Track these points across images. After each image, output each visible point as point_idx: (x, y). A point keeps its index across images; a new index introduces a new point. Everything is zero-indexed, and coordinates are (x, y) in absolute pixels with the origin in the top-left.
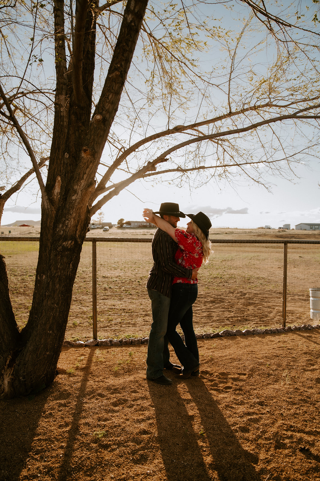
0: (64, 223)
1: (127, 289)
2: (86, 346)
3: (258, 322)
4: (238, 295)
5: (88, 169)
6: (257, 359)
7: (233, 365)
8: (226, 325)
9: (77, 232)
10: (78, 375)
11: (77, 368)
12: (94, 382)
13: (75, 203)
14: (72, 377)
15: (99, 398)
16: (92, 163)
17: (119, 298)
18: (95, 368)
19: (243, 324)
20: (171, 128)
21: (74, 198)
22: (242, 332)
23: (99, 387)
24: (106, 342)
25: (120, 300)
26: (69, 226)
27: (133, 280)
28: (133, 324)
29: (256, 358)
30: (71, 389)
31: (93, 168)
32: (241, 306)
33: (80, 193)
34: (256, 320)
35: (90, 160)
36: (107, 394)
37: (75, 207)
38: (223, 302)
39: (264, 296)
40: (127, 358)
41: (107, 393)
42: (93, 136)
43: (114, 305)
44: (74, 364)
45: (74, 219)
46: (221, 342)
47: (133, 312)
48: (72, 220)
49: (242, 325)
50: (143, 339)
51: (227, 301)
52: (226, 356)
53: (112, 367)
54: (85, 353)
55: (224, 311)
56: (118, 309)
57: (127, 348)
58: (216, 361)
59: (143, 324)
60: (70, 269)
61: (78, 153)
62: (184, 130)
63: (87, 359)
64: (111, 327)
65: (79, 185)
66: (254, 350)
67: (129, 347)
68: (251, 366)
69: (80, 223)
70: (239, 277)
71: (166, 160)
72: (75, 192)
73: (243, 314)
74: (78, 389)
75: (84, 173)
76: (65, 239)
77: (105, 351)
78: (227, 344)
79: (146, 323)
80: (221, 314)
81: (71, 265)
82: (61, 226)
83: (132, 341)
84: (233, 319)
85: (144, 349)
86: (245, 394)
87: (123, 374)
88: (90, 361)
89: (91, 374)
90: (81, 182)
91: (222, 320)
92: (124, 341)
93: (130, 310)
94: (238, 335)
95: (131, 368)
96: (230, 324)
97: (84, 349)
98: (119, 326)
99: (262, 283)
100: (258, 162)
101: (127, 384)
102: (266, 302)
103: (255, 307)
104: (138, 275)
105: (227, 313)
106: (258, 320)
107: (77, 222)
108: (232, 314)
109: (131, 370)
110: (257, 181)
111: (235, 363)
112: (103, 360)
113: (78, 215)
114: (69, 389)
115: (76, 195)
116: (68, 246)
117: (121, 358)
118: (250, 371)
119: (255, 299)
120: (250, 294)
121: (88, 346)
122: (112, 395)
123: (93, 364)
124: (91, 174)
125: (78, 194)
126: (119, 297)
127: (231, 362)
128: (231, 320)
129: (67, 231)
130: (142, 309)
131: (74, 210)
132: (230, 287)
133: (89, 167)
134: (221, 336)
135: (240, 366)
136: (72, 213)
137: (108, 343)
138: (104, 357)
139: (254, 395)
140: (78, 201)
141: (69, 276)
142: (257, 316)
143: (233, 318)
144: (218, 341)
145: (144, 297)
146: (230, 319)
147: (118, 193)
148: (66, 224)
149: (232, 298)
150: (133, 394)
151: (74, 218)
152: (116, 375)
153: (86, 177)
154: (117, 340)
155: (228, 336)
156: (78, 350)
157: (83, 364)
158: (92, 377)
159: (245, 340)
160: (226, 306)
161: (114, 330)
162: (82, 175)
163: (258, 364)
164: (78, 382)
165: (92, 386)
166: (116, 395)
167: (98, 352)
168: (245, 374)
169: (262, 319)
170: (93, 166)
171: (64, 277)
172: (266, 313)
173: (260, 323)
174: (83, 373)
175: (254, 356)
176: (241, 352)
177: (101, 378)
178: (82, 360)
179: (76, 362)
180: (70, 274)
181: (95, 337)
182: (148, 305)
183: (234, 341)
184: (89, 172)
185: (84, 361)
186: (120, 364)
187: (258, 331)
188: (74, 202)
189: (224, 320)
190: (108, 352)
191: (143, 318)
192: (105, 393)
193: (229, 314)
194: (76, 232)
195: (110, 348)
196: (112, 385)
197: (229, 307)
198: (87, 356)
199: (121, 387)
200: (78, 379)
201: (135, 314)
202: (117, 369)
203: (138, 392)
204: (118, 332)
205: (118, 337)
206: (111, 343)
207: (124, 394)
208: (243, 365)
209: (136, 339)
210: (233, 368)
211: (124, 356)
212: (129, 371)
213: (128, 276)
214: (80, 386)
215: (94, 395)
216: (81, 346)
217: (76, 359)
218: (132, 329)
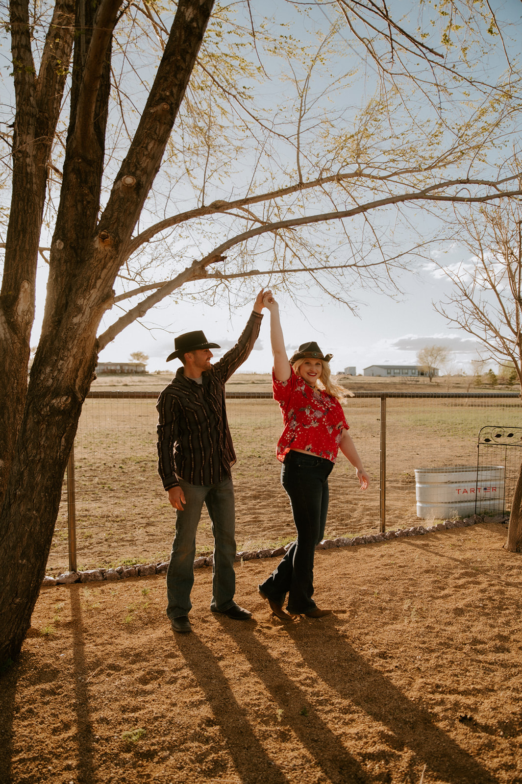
0: (54, 365)
1: (103, 481)
2: (59, 584)
3: (338, 527)
5: (105, 271)
6: (356, 586)
7: (322, 598)
8: (288, 534)
9: (77, 381)
10: (61, 637)
11: (57, 625)
12: (96, 645)
13: (77, 329)
14: (52, 640)
15: (112, 672)
16: (112, 261)
17: (92, 498)
18: (90, 621)
20: (207, 203)
21: (76, 320)
23: (107, 654)
24: (95, 575)
25: (96, 500)
26: (65, 370)
27: (110, 465)
28: (130, 541)
29: (354, 584)
30: (57, 662)
31: (113, 269)
33: (87, 311)
34: (334, 524)
35: (109, 254)
36: (125, 664)
37: (78, 336)
38: (274, 497)
39: (338, 484)
40: (141, 599)
41: (125, 662)
42: (116, 214)
43: (86, 510)
44: (49, 618)
45: (75, 359)
47: (124, 520)
48: (71, 359)
50: (158, 565)
51: (280, 495)
53: (119, 616)
54: (62, 597)
55: (279, 512)
56: (97, 517)
57: (134, 583)
59: (146, 540)
60: (62, 447)
61: (80, 241)
62: (228, 209)
63: (70, 606)
64: (92, 549)
65: (87, 298)
66: (347, 572)
67: (137, 580)
68: (350, 598)
69: (83, 366)
71: (223, 259)
72: (79, 310)
74: (70, 661)
75: (96, 277)
76: (56, 394)
77: (97, 591)
79: (151, 537)
80: (275, 516)
81: (63, 439)
82: (48, 370)
83: (139, 571)
85: (163, 582)
86: (353, 643)
87: (142, 627)
88: (76, 608)
89: (85, 632)
90: (92, 292)
91: (279, 526)
92: (125, 570)
93: (117, 517)
95: (153, 615)
97: (58, 589)
98: (106, 546)
100: (344, 266)
101: (155, 644)
102: (342, 494)
104: (117, 456)
105: (285, 514)
106: (338, 523)
107: (78, 363)
109: (155, 620)
110: (338, 297)
112: (101, 606)
113: (81, 350)
114: (53, 662)
115: (80, 316)
116: (61, 406)
117: (130, 600)
118: (351, 605)
121: (62, 584)
122: (134, 666)
123: (84, 615)
124: (109, 279)
125: (83, 314)
126: (93, 496)
129: (60, 378)
130: (139, 514)
131: (76, 342)
132: (277, 471)
133: (107, 267)
135: (333, 599)
136: (72, 348)
137: (98, 576)
138: (100, 601)
139: (368, 643)
140: (83, 325)
141: (60, 458)
142: (334, 518)
145: (136, 494)
146: (291, 524)
147: (145, 312)
148: (59, 367)
150: (171, 660)
151: (74, 356)
152: (130, 629)
153: (101, 285)
154: (113, 570)
156: (46, 593)
157: (66, 617)
158: (89, 638)
159: (327, 556)
160: (280, 503)
161: (99, 554)
162: (93, 281)
163: (360, 594)
164: (66, 649)
165: (93, 653)
166: (141, 663)
167: (86, 593)
168: (344, 612)
169: (343, 522)
170: (114, 266)
171: (51, 461)
172: (347, 512)
173: (342, 529)
174: (70, 632)
175: (350, 581)
176: (328, 577)
177: (105, 637)
178: (62, 609)
179: (52, 614)
180: (60, 456)
181: (73, 567)
182: (146, 507)
184: (106, 275)
185: (66, 611)
186: (131, 611)
187: (345, 542)
188: (76, 327)
189: (283, 526)
190: (103, 591)
191: (145, 530)
192: (122, 662)
194: (75, 381)
195: (103, 585)
196: (129, 648)
197: (285, 504)
198: (69, 601)
199: (146, 650)
200: (64, 643)
201: (129, 523)
202: (129, 619)
203: (177, 656)
204: (107, 556)
205: (110, 564)
206: (103, 576)
207: (155, 661)
208: (338, 597)
209: (147, 567)
210: (324, 603)
211: (135, 597)
212: (151, 622)
213: (100, 459)
214: (72, 655)
215: (101, 668)
216: (50, 585)
217: (50, 608)
218: (130, 549)
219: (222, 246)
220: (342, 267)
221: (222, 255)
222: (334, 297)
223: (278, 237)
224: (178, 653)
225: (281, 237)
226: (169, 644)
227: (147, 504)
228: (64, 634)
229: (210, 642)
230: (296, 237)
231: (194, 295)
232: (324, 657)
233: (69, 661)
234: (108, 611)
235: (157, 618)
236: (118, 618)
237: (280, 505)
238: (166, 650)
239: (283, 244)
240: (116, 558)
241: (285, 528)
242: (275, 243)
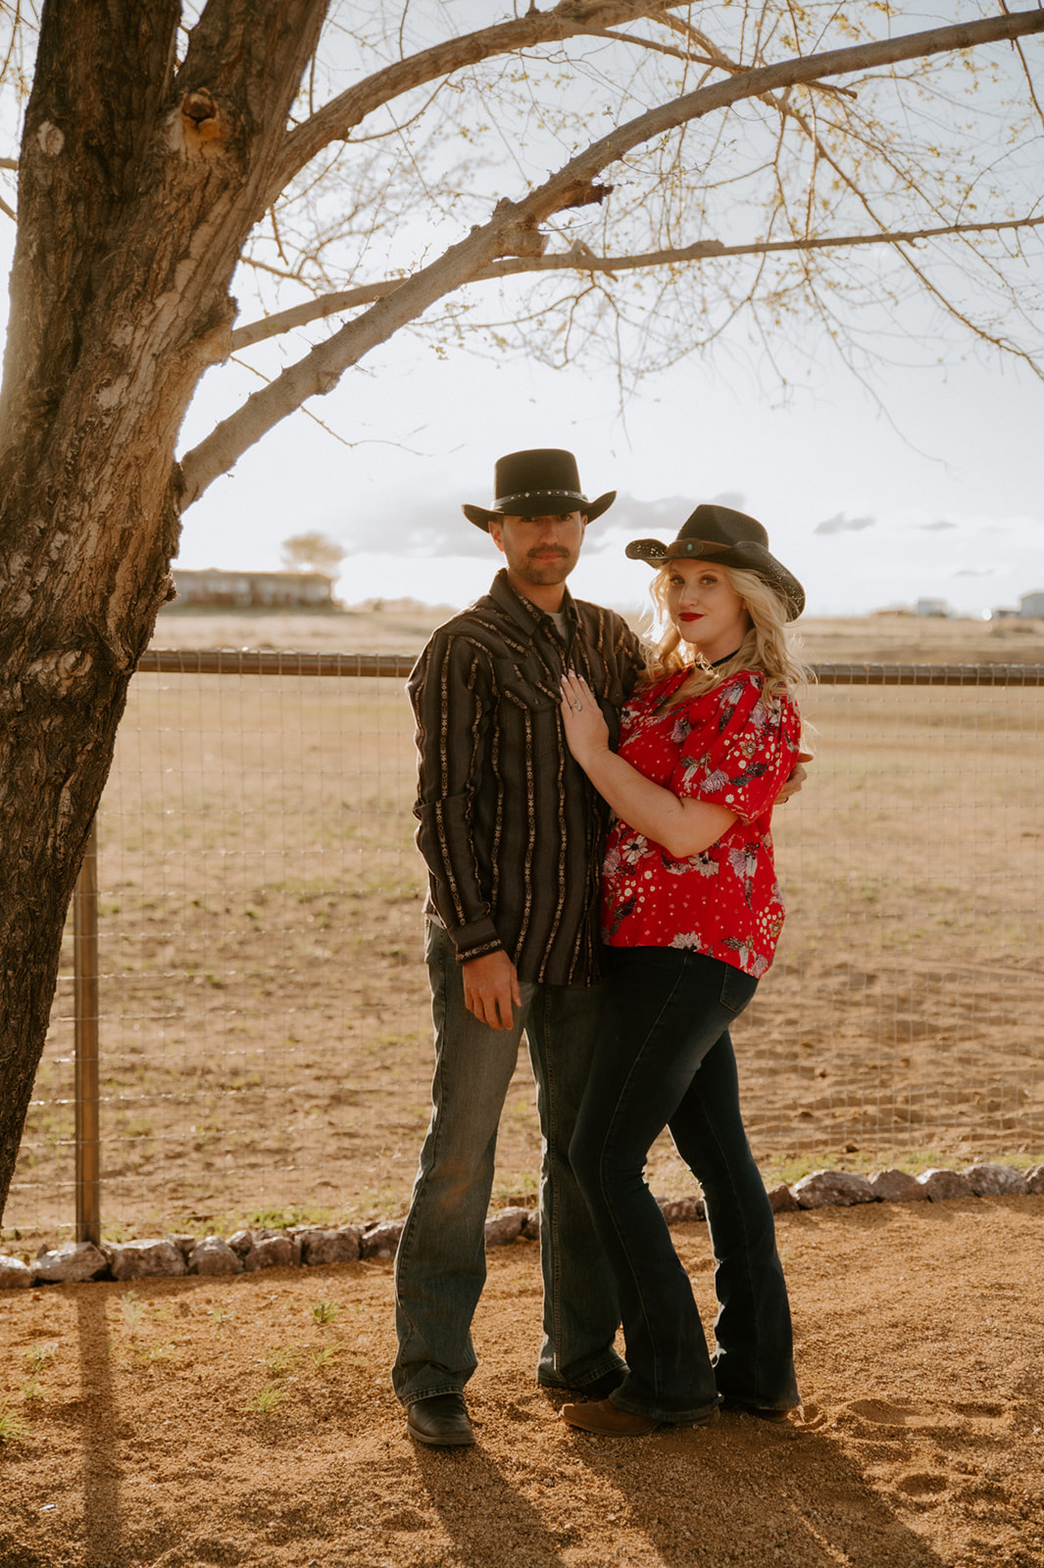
0: (38, 547)
1: (191, 958)
2: (40, 1282)
3: (979, 1131)
4: (834, 982)
5: (204, 231)
7: (916, 1358)
8: (805, 1146)
9: (113, 601)
10: (47, 1449)
11: (34, 1410)
12: (158, 1480)
13: (113, 429)
14: (16, 1460)
16: (226, 196)
17: (154, 1010)
18: (141, 1402)
19: (903, 1143)
21: (107, 398)
22: (910, 1179)
23: (196, 1509)
24: (158, 1257)
25: (165, 1017)
26: (72, 566)
27: (214, 906)
28: (278, 1151)
29: (1030, 1320)
30: (31, 1531)
31: (229, 223)
32: (864, 1043)
33: (146, 369)
34: (965, 1119)
35: (217, 172)
36: (254, 1545)
37: (114, 451)
39: (981, 989)
40: (310, 1336)
41: (251, 1536)
42: (238, 31)
43: (134, 1050)
44: (8, 1389)
45: (105, 527)
46: (813, 1237)
47: (257, 1085)
48: (93, 528)
49: (897, 1149)
50: (368, 1229)
51: (779, 1019)
52: (861, 1313)
53: (237, 1389)
54: (49, 1325)
55: (773, 1072)
56: (168, 1072)
57: (287, 1285)
58: (814, 1338)
59: (330, 1150)
60: (61, 820)
61: (118, 127)
63: (76, 1353)
64: (150, 1174)
65: (146, 322)
66: (1008, 1280)
67: (296, 1277)
68: (1015, 1365)
69: (131, 551)
70: (813, 887)
71: (599, 194)
72: (120, 363)
73: (884, 1084)
74: (73, 1527)
75: (175, 251)
76: (45, 644)
77: (166, 1306)
78: (846, 1248)
79: (346, 1143)
80: (762, 1087)
81: (66, 794)
82: (17, 563)
83: (305, 1247)
84: (834, 1116)
85: (382, 1284)
86: (1025, 1517)
87: (311, 1428)
88: (96, 1360)
89: (125, 1437)
90: (160, 302)
91: (775, 1118)
92: (259, 1244)
93: (235, 1073)
94: (894, 1201)
95: (348, 1390)
96: (825, 1143)
97: (37, 1299)
98: (198, 1167)
99: (950, 917)
100: (1027, 222)
101: (352, 1481)
102: (995, 1022)
103: (946, 1048)
104: (237, 878)
105: (795, 1080)
106: (977, 1118)
107: (116, 542)
108: (825, 1089)
109: (353, 1405)
110: (996, 336)
111: (925, 1347)
112: (178, 1355)
113: (126, 500)
114: (19, 1529)
115: (122, 383)
116: (59, 684)
117: (275, 1339)
118: (1019, 1389)
119: (929, 1006)
120: (895, 977)
121: (51, 1282)
122: (280, 1551)
123: (121, 1382)
124: (218, 257)
125: (133, 377)
126: (155, 1004)
127: (900, 1347)
128: (828, 1122)
129: (58, 592)
130: (308, 1066)
131: (108, 470)
133: (211, 217)
134: (802, 1206)
135: (956, 1365)
136: (96, 491)
137: (169, 1261)
138: (178, 1337)
140: (131, 416)
141: (53, 856)
142: (965, 1099)
143: (838, 1111)
144: (794, 1230)
145: (300, 1001)
146: (817, 1114)
147: (335, 376)
148: (54, 556)
149: (798, 1000)
150: (402, 1536)
151: (103, 520)
152: (272, 1431)
153: (190, 280)
154: (220, 1243)
155: (839, 1204)
156: (1, 1310)
157: (64, 1386)
158: (136, 1456)
159: (938, 1224)
160: (780, 1042)
161: (175, 1190)
162: (165, 264)
164: (61, 1487)
165: (149, 1504)
166: (306, 1544)
167: (124, 1311)
168: (994, 1411)
169: (998, 1115)
170: (233, 215)
171: (25, 865)
172: (1012, 1081)
173: (995, 1137)
174: (75, 1434)
175: (1016, 1309)
176: (939, 1292)
177: (191, 1454)
178: (49, 1362)
179: (16, 1377)
180: (55, 849)
181: (88, 1231)
182: (331, 1043)
183: (882, 1232)
184: (208, 246)
185: (63, 1368)
186: (277, 1373)
187: (1001, 1179)
188: (108, 421)
189: (788, 1119)
190: (184, 1308)
191: (327, 1118)
192: (242, 1538)
193: (807, 1089)
194: (105, 601)
195: (187, 1290)
196: (267, 1492)
197: (797, 1049)
198: (72, 1337)
199: (324, 1500)
200: (55, 1470)
201: (274, 1095)
202: (269, 1399)
203: (424, 1525)
204: (201, 1200)
205: (210, 1223)
206: (186, 1260)
207: (352, 1537)
208: (972, 1359)
209: (330, 1234)
210: (922, 1376)
211: (289, 1330)
212: (342, 1412)
213: (182, 886)
214: (80, 1508)
215: (173, 1555)
216: (12, 1287)
217: (10, 1359)
218: (276, 1178)
219: (595, 148)
220: (1015, 225)
221: (596, 182)
222: (983, 335)
223: (792, 123)
224: (426, 1516)
225: (802, 120)
226: (399, 1483)
227: (335, 1033)
228: (55, 1440)
229: (535, 1485)
230: (855, 121)
231: (501, 332)
232: (920, 1557)
233: (69, 1529)
234: (200, 1370)
235: (360, 1400)
236: (232, 1393)
237: (779, 1049)
238: (390, 1504)
239: (810, 147)
240: (228, 1205)
241: (794, 1124)
242: (780, 143)
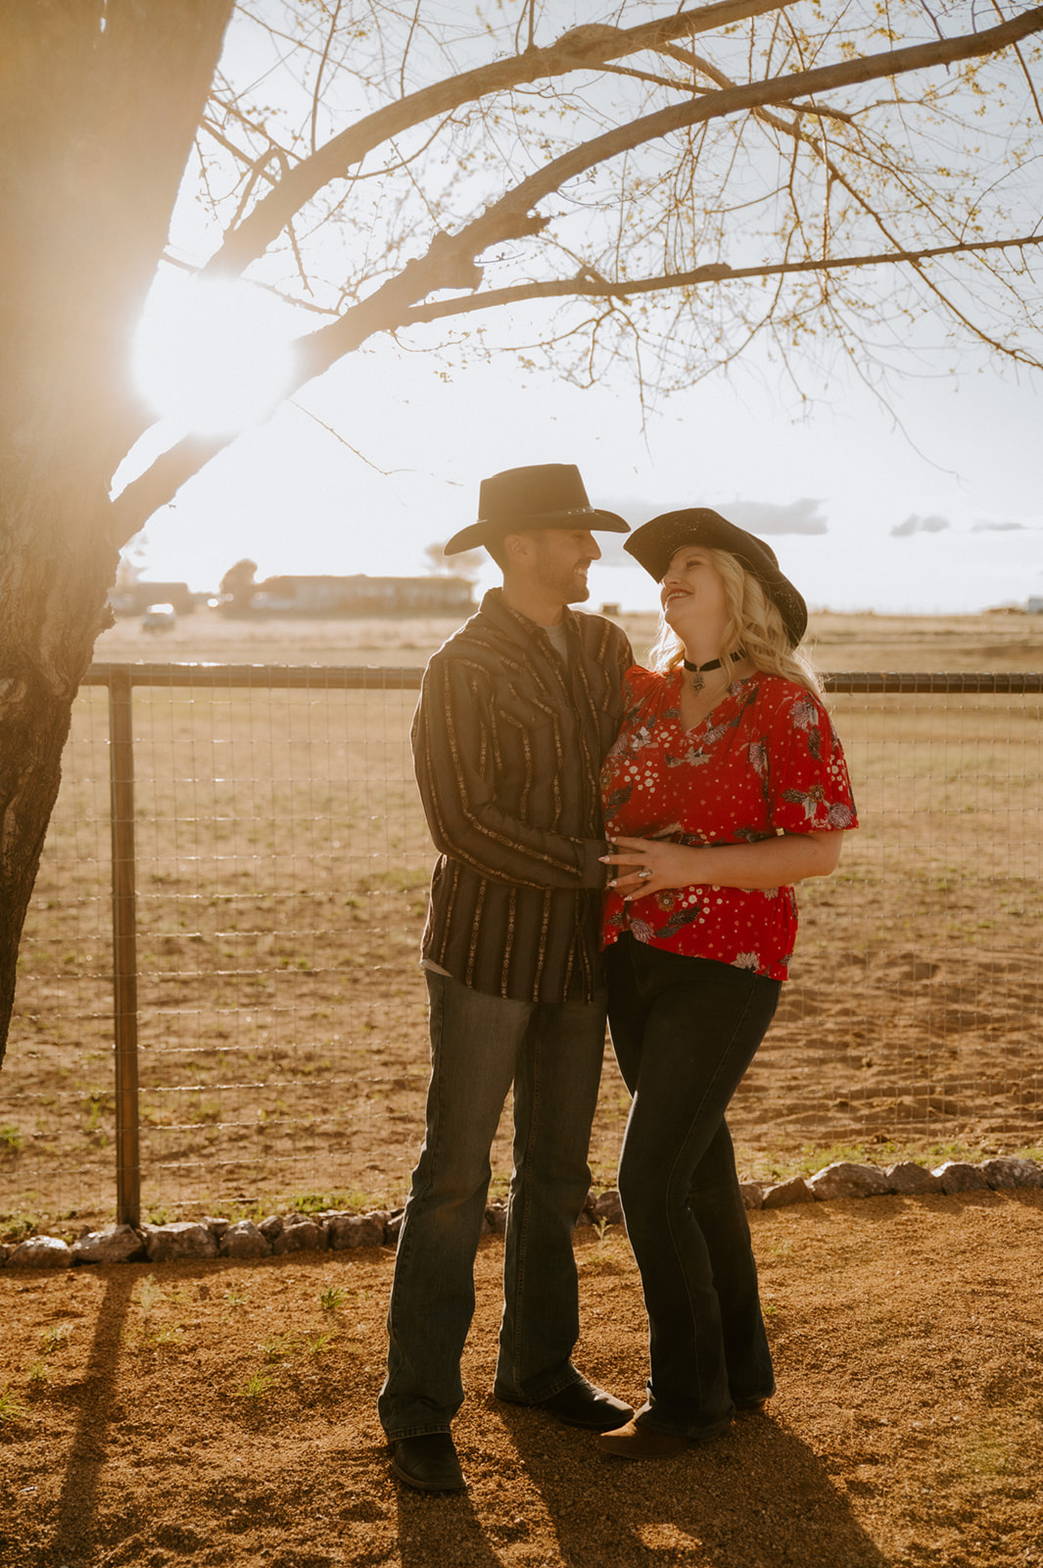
1: (288, 945)
2: (79, 1262)
3: (1011, 1122)
4: (895, 973)
6: (1023, 1326)
7: (895, 1355)
8: (840, 1135)
9: (45, 630)
10: (40, 1430)
11: (36, 1392)
12: (137, 1464)
14: (8, 1441)
15: (166, 1554)
17: (246, 996)
18: (138, 1385)
19: (934, 1133)
20: (545, 39)
22: (926, 1173)
23: (166, 1494)
24: (191, 1241)
25: (257, 1001)
27: (319, 895)
28: (333, 1135)
30: (6, 1513)
32: (913, 1033)
34: (999, 1111)
36: (213, 1532)
38: (812, 1011)
39: (1039, 979)
40: (313, 1322)
41: (213, 1523)
43: (220, 1035)
44: (18, 1369)
46: (821, 1229)
47: (327, 1069)
49: (926, 1139)
50: (394, 1215)
52: (850, 1308)
53: (232, 1375)
54: (75, 1306)
55: (823, 1061)
56: (246, 1057)
57: (308, 1270)
58: (798, 1332)
59: (384, 1134)
60: (6, 839)
62: (617, 53)
63: (91, 1334)
64: (212, 1155)
66: (1002, 1276)
67: (317, 1262)
68: (992, 1364)
69: (59, 582)
70: (891, 878)
71: (538, 225)
73: (925, 1075)
74: (47, 1510)
77: (187, 1288)
78: (850, 1241)
79: (400, 1127)
80: (809, 1076)
81: (10, 815)
83: (332, 1230)
84: (871, 1106)
87: (295, 1414)
88: (107, 1345)
89: (117, 1420)
91: (813, 1107)
92: (288, 1228)
93: (309, 1058)
94: (908, 1194)
95: (337, 1377)
96: (859, 1133)
97: (71, 1279)
98: (254, 1149)
99: (1021, 908)
100: (1031, 240)
101: (319, 1469)
103: (987, 1039)
104: (344, 870)
105: (841, 1070)
106: (1011, 1110)
108: (867, 1079)
109: (340, 1392)
110: (1010, 347)
111: (906, 1344)
112: (183, 1339)
117: (279, 1326)
119: (984, 997)
120: (955, 967)
121: (89, 1263)
122: (240, 1539)
123: (125, 1365)
126: (248, 990)
127: (880, 1343)
128: (865, 1112)
130: (379, 1052)
132: (845, 930)
134: (817, 1197)
135: (932, 1363)
137: (201, 1244)
138: (187, 1322)
139: (1023, 1527)
142: (998, 1090)
143: (876, 1101)
144: (804, 1222)
145: (383, 988)
146: (855, 1103)
149: (859, 990)
150: (359, 1528)
152: (257, 1416)
154: (250, 1227)
155: (854, 1196)
156: (35, 1289)
157: (70, 1368)
158: (122, 1439)
159: (947, 1217)
160: (832, 1031)
161: (231, 1172)
163: (1030, 1355)
164: (43, 1469)
165: (122, 1488)
166: (264, 1532)
167: (148, 1293)
169: (1032, 1106)
173: (1025, 1128)
174: (70, 1416)
175: (1005, 1306)
176: (932, 1287)
177: (173, 1440)
178: (62, 1344)
179: (30, 1357)
181: (128, 1214)
182: (404, 1030)
183: (889, 1225)
185: (73, 1350)
186: (274, 1359)
187: (1017, 1172)
189: (827, 1109)
190: (204, 1292)
191: (386, 1103)
192: (203, 1525)
193: (850, 1078)
194: (36, 631)
195: (213, 1272)
196: (235, 1479)
197: (848, 1038)
198: (91, 1318)
199: (289, 1489)
200: (42, 1453)
201: (342, 1080)
202: (258, 1385)
203: (381, 1515)
204: (254, 1181)
205: (254, 1206)
206: (218, 1243)
207: (308, 1527)
208: (949, 1356)
209: (356, 1219)
210: (897, 1373)
211: (296, 1316)
212: (326, 1399)
213: (293, 876)
214: (57, 1491)
215: (136, 1540)
216: (53, 1266)
217: (28, 1339)
218: (326, 1159)
219: (530, 181)
221: (532, 214)
222: (998, 346)
223: (805, 147)
224: (384, 1506)
225: (814, 144)
226: (364, 1473)
227: (410, 1020)
228: (50, 1422)
229: (496, 1477)
232: (858, 1560)
233: (41, 1512)
234: (203, 1355)
235: (347, 1388)
236: (227, 1378)
237: (830, 1038)
238: (351, 1493)
240: (279, 1187)
241: (830, 1114)
242: (793, 167)
